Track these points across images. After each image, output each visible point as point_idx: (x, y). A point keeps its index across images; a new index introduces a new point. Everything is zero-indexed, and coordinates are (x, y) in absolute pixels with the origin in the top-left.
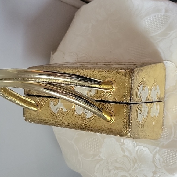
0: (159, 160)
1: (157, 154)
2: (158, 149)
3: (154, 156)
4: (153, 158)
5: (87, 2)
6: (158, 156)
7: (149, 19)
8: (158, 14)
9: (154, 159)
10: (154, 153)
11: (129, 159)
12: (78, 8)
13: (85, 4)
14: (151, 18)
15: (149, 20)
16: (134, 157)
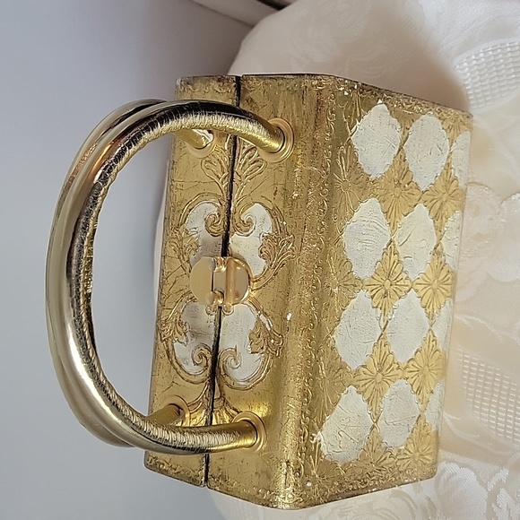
0: (509, 509)
1: (503, 491)
2: (504, 474)
3: (493, 498)
4: (489, 505)
5: (280, 7)
6: (504, 498)
7: (473, 57)
8: (501, 41)
9: (493, 505)
10: (491, 486)
11: (411, 503)
12: (250, 26)
13: (271, 13)
14: (482, 55)
15: (475, 62)
16: (429, 499)
